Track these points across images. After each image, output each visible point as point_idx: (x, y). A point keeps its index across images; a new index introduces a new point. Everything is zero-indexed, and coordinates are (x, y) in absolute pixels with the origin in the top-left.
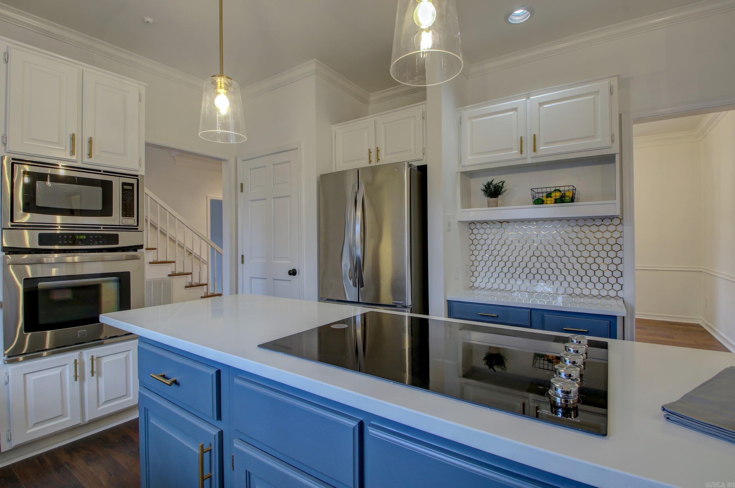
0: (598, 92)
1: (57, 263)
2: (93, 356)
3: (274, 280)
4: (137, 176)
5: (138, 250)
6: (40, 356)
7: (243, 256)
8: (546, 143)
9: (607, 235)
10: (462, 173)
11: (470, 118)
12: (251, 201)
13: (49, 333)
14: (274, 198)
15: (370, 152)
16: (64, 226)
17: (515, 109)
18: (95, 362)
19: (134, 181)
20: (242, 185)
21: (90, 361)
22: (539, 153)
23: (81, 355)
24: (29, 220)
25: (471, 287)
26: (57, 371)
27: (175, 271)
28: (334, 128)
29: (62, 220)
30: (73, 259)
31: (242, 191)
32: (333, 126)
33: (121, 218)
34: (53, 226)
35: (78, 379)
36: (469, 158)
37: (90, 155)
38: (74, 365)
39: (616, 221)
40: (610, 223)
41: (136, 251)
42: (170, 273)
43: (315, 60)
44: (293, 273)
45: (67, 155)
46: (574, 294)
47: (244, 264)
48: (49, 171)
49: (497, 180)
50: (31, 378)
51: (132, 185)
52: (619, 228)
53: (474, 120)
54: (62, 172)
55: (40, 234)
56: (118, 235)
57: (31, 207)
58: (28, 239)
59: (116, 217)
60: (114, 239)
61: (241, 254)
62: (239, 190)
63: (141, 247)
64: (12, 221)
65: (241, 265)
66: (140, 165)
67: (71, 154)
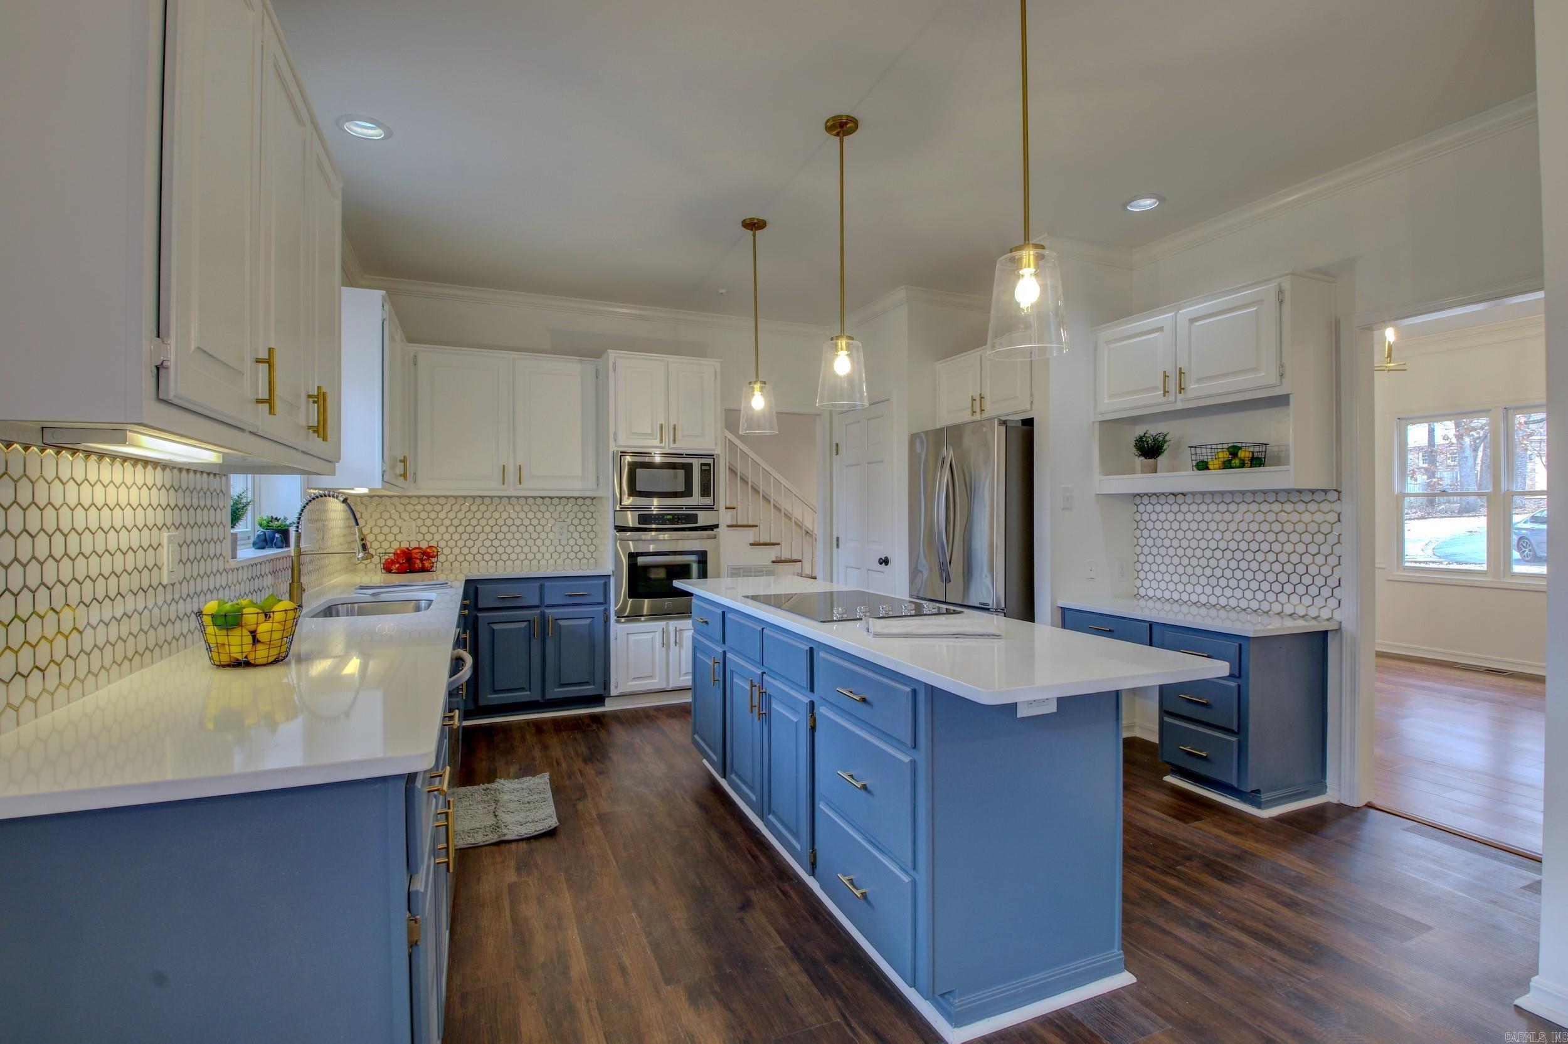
0: (1262, 301)
1: (653, 541)
2: (676, 628)
3: (868, 570)
4: (713, 455)
5: (715, 530)
6: (639, 621)
7: (838, 539)
8: (1199, 380)
9: (1319, 517)
10: (1101, 422)
11: (1107, 343)
12: (847, 466)
13: (646, 601)
14: (868, 463)
15: (973, 400)
16: (660, 507)
17: (1160, 329)
18: (677, 633)
19: (710, 461)
20: (837, 445)
21: (674, 632)
22: (1190, 394)
23: (667, 625)
24: (632, 502)
25: (1135, 596)
26: (650, 636)
27: (781, 557)
28: (939, 365)
29: (659, 501)
30: (664, 537)
31: (837, 454)
32: (936, 363)
33: (700, 498)
34: (648, 508)
35: (665, 646)
36: (1106, 401)
37: (674, 441)
38: (662, 633)
39: (1333, 496)
40: (1324, 499)
41: (713, 530)
42: (774, 559)
43: (903, 287)
44: (885, 561)
45: (656, 442)
46: (1238, 608)
47: (839, 549)
48: (647, 460)
49: (1153, 430)
50: (633, 638)
51: (709, 465)
52: (1337, 507)
53: (1112, 346)
54: (658, 459)
55: (639, 515)
56: (697, 515)
57: (633, 492)
58: (631, 519)
59: (696, 499)
60: (693, 518)
61: (835, 535)
62: (834, 453)
63: (716, 527)
64: (621, 506)
65: (835, 550)
66: (716, 444)
67: (661, 442)
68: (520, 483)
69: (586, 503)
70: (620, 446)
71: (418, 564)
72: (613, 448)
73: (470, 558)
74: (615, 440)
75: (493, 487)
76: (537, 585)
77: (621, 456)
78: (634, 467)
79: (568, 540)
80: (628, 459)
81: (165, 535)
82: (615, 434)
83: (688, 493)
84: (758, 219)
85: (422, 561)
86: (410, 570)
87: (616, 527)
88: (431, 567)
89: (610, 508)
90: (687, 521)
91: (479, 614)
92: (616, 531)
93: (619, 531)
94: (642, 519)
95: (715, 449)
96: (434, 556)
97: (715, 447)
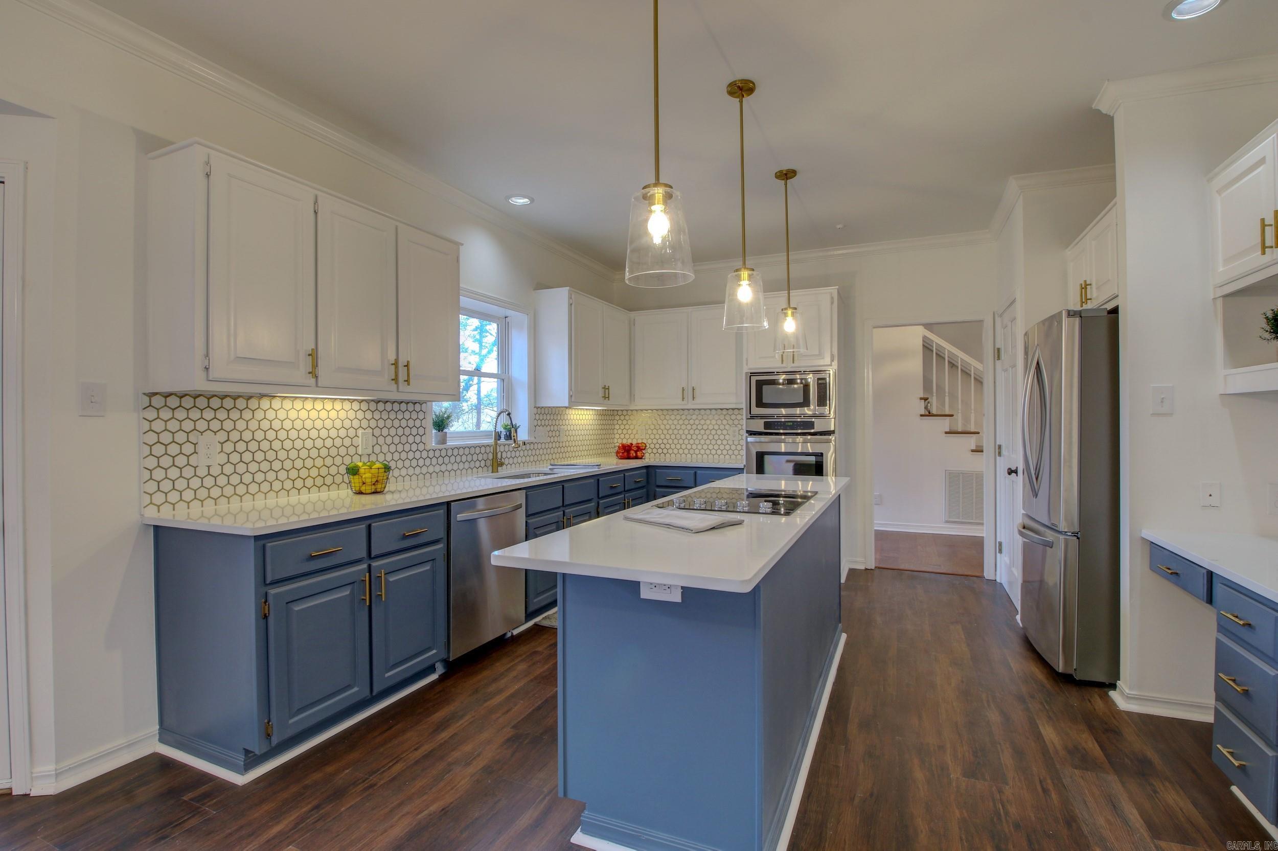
4: (829, 371)
5: (828, 435)
7: (1000, 447)
10: (1224, 298)
11: (1219, 192)
12: (1004, 371)
14: (1011, 368)
15: (1082, 288)
17: (1263, 161)
19: (826, 376)
20: (999, 349)
24: (759, 412)
28: (1068, 253)
31: (999, 359)
33: (817, 407)
34: (772, 416)
36: (1221, 270)
37: (794, 361)
41: (826, 435)
43: (1012, 177)
44: (1014, 471)
45: (779, 364)
47: (1001, 458)
48: (761, 378)
51: (825, 379)
53: (1224, 195)
55: (765, 422)
56: (813, 422)
57: (760, 404)
58: (759, 425)
59: (813, 409)
60: (810, 425)
61: (998, 443)
62: (996, 358)
63: (833, 432)
64: (750, 414)
65: (998, 458)
66: (832, 360)
67: (782, 363)
68: (694, 400)
69: (735, 413)
70: (750, 369)
71: (633, 454)
72: (745, 370)
73: (676, 451)
74: (747, 364)
75: (678, 403)
76: (693, 472)
77: (750, 377)
78: (760, 385)
79: (739, 441)
80: (755, 378)
82: (747, 360)
83: (806, 403)
84: (786, 170)
85: (636, 452)
86: (629, 458)
87: (747, 432)
88: (643, 456)
89: (744, 417)
90: (805, 427)
91: (657, 490)
92: (747, 435)
93: (751, 435)
94: (767, 425)
95: (831, 365)
96: (644, 449)
97: (831, 363)
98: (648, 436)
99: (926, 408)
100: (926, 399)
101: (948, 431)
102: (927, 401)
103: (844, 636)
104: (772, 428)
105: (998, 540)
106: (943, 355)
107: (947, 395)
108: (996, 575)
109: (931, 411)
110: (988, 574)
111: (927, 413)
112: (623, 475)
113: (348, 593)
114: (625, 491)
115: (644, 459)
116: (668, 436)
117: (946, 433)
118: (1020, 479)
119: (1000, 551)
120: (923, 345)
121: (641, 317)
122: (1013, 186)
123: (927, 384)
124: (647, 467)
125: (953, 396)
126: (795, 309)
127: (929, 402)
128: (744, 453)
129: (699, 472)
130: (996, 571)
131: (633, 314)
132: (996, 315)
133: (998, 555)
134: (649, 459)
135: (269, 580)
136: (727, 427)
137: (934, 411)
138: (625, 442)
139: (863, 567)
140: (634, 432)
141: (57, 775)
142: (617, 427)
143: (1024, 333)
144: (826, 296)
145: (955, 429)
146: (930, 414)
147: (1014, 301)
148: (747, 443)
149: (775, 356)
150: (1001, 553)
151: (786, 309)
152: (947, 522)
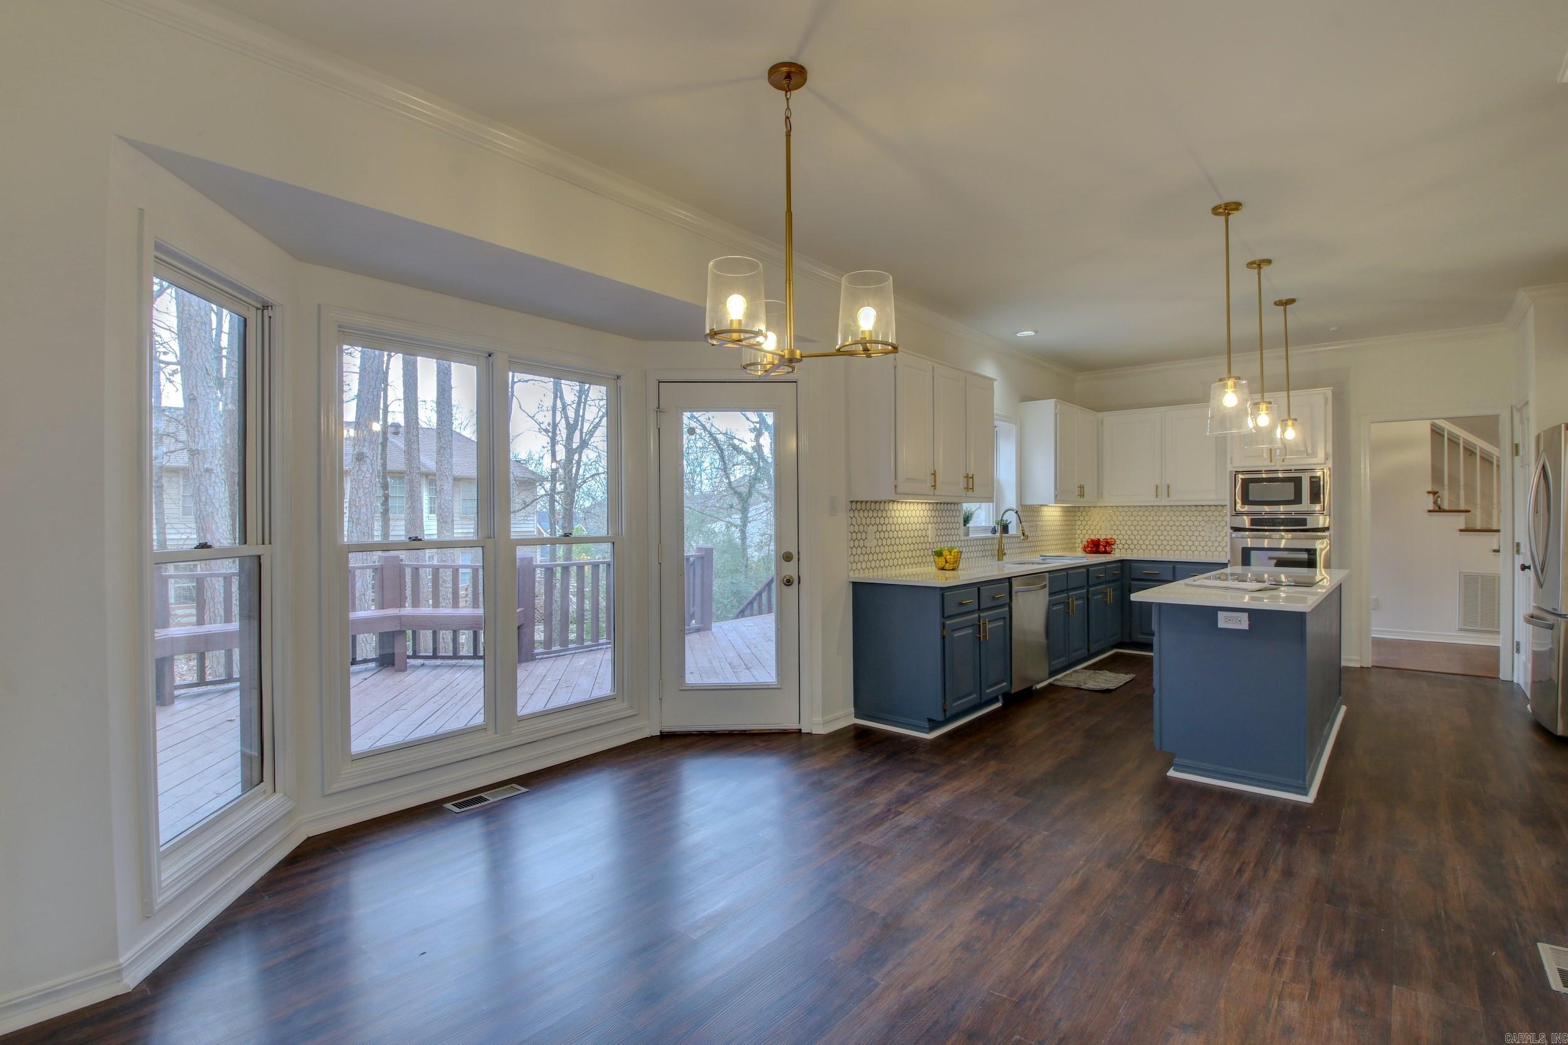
1: (1266, 538)
5: (1327, 532)
7: (1518, 545)
19: (1320, 473)
20: (1517, 445)
24: (1249, 509)
29: (1269, 508)
31: (1517, 455)
33: (1310, 504)
37: (1283, 460)
41: (1324, 532)
43: (1522, 289)
45: (1268, 463)
47: (1519, 555)
48: (1256, 476)
51: (1319, 477)
55: (1251, 519)
56: (1306, 519)
57: (1246, 501)
58: (1246, 522)
59: (1305, 504)
60: (1303, 522)
61: (1516, 541)
62: (1514, 454)
63: (1327, 529)
64: (1235, 510)
65: (1516, 556)
66: (1327, 459)
67: (1271, 462)
68: (1168, 497)
69: (1215, 510)
70: (1235, 467)
71: (1102, 549)
72: (1230, 468)
73: (1144, 547)
74: (1231, 463)
75: (1151, 500)
76: (1171, 566)
77: (1235, 475)
78: (1246, 483)
79: (1216, 537)
80: (1240, 476)
81: (930, 526)
82: (1231, 458)
83: (1298, 500)
85: (1105, 547)
86: (1097, 552)
87: (1232, 528)
88: (1111, 551)
89: (1228, 514)
90: (1298, 524)
91: (1132, 582)
92: (1232, 531)
93: (1235, 531)
94: (1253, 522)
95: (1325, 464)
96: (1113, 545)
97: (1325, 462)
98: (1112, 532)
99: (1435, 503)
100: (1435, 493)
101: (1464, 528)
102: (1437, 495)
103: (1344, 708)
104: (1260, 524)
105: (1516, 640)
106: (1457, 441)
107: (1462, 488)
108: (1513, 676)
109: (1441, 507)
110: (1504, 675)
111: (1437, 509)
112: (1066, 573)
113: (971, 631)
114: (1067, 590)
115: (1114, 554)
116: (1135, 533)
117: (1461, 531)
118: (1531, 573)
119: (1518, 651)
120: (1432, 430)
121: (1109, 418)
122: (1523, 297)
123: (1437, 474)
124: (1122, 561)
125: (1470, 488)
126: (1296, 420)
127: (1438, 497)
128: (1228, 549)
129: (1178, 566)
130: (1513, 672)
131: (1101, 415)
132: (1514, 411)
133: (1516, 655)
134: (1117, 555)
135: (946, 615)
136: (1203, 523)
137: (1446, 507)
138: (1093, 537)
139: (1358, 665)
140: (1098, 528)
141: (824, 724)
142: (1079, 523)
143: (1536, 434)
144: (1319, 399)
145: (1471, 526)
146: (1439, 509)
147: (1527, 403)
148: (1231, 538)
149: (1262, 456)
150: (1519, 653)
151: (1286, 420)
152: (1461, 630)
